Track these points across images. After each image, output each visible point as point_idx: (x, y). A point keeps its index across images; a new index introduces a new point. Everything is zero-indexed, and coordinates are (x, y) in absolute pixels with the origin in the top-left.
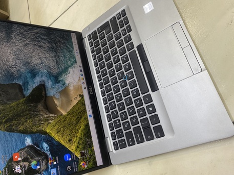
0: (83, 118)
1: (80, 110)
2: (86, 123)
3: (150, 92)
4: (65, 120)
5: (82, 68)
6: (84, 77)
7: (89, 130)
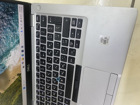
0: (18, 91)
1: (16, 86)
2: (20, 94)
3: (71, 99)
4: (2, 97)
5: (24, 49)
6: (24, 57)
7: (22, 97)
